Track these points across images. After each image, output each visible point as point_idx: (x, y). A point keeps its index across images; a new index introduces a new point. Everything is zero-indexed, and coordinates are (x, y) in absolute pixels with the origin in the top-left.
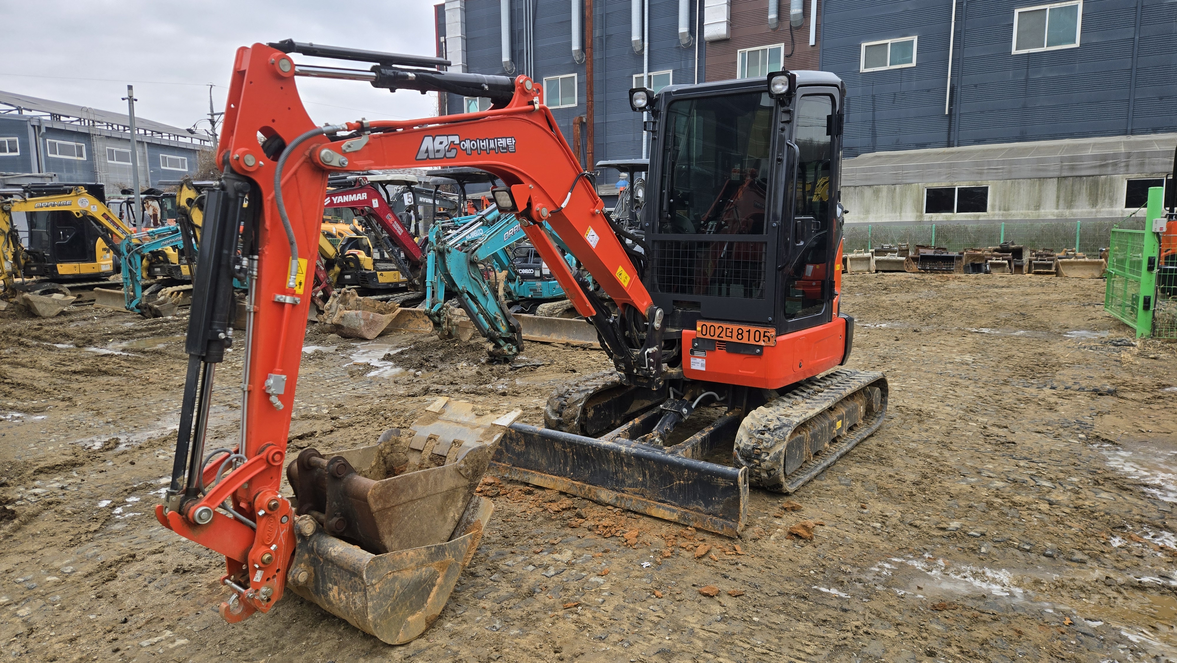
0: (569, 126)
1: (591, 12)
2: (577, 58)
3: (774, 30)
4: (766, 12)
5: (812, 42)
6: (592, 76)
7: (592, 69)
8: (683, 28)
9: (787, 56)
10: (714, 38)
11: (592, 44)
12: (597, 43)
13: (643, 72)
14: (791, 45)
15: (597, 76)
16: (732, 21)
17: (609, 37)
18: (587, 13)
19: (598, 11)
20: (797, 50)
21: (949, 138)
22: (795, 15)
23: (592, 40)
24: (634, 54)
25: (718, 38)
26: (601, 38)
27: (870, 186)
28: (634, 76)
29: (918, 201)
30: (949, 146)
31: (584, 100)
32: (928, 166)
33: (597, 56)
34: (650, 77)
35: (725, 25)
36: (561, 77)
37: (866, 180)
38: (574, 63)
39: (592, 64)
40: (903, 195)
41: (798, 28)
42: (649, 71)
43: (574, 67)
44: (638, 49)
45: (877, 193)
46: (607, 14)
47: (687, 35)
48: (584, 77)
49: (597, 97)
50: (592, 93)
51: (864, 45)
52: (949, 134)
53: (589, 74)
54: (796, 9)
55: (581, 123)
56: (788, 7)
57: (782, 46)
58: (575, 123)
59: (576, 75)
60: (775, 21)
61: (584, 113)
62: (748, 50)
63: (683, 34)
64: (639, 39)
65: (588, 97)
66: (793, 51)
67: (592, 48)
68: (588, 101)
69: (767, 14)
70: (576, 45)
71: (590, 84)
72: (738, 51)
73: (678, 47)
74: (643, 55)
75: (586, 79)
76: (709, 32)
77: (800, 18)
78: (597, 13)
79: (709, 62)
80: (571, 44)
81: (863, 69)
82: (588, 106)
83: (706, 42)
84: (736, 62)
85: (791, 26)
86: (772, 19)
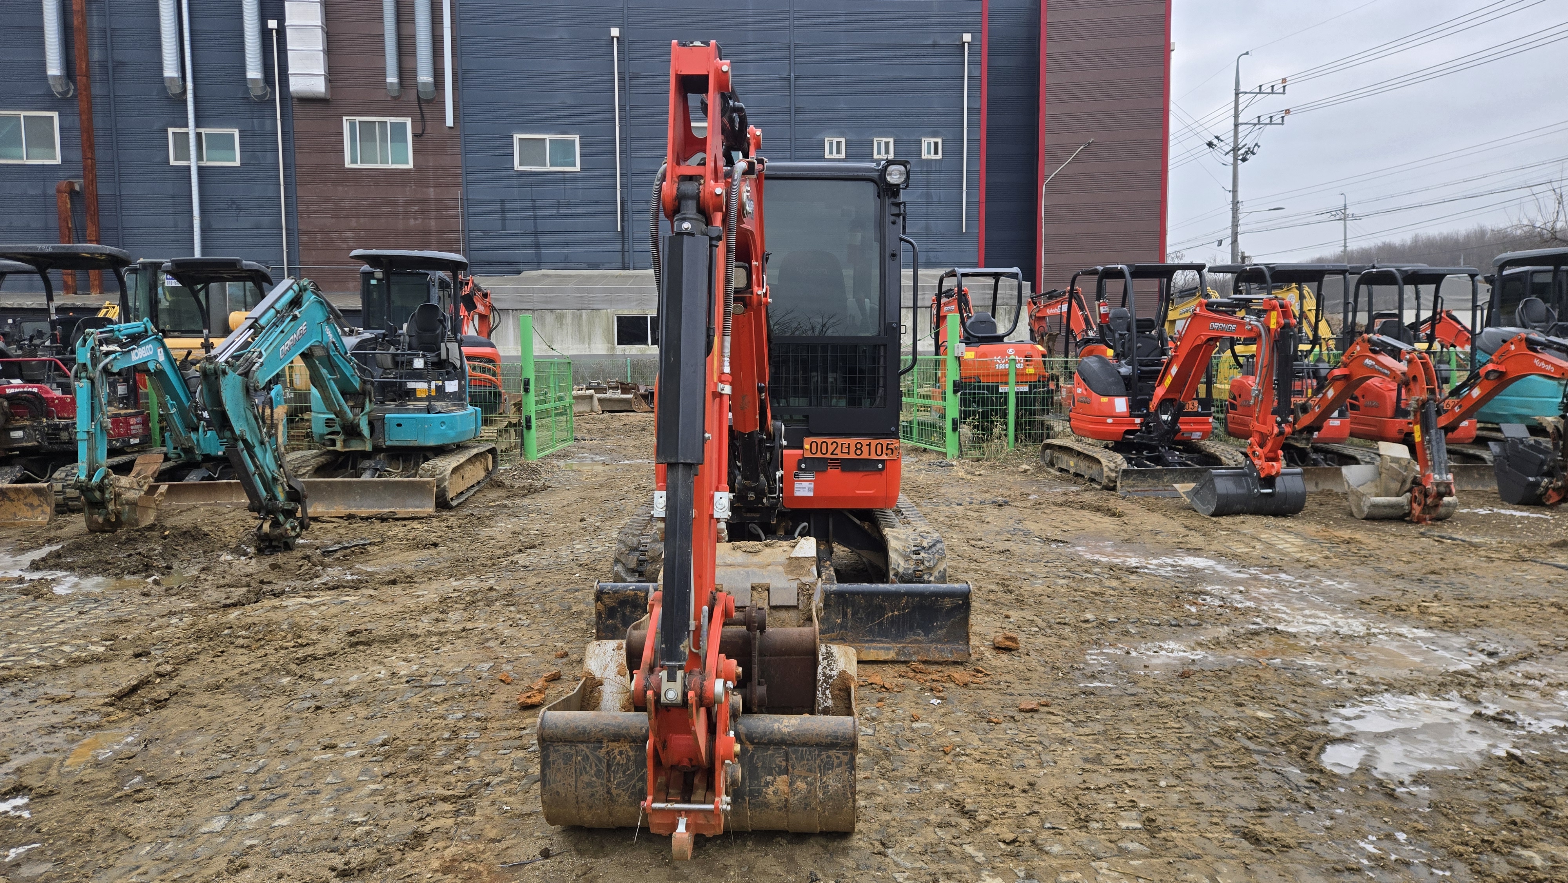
0: (45, 195)
1: (84, 22)
2: (57, 89)
3: (395, 98)
4: (382, 73)
5: (450, 122)
6: (90, 120)
7: (90, 108)
8: (254, 72)
9: (415, 136)
10: (303, 95)
11: (88, 70)
12: (96, 70)
13: (187, 126)
14: (421, 121)
15: (99, 122)
16: (332, 75)
17: (119, 65)
18: (76, 21)
19: (95, 21)
20: (429, 130)
21: (623, 259)
22: (424, 84)
23: (88, 65)
24: (167, 97)
25: (311, 95)
26: (103, 65)
27: (551, 310)
28: (171, 130)
29: (608, 330)
30: (624, 268)
31: (76, 155)
32: (617, 290)
33: (97, 90)
34: (199, 136)
35: (323, 78)
36: (23, 114)
37: (546, 302)
38: (53, 95)
39: (89, 103)
40: (591, 323)
41: (428, 101)
42: (197, 125)
43: (50, 101)
44: (178, 91)
45: (560, 319)
46: (113, 30)
47: (262, 84)
48: (75, 121)
49: (100, 154)
50: (91, 147)
51: (517, 137)
52: (623, 255)
53: (84, 117)
54: (425, 77)
55: (73, 193)
56: (414, 72)
57: (409, 121)
58: (59, 191)
59: (55, 115)
60: (397, 87)
61: (77, 177)
62: (358, 119)
63: (254, 80)
64: (176, 75)
65: (84, 151)
66: (423, 130)
67: (88, 77)
68: (85, 158)
69: (385, 77)
70: (54, 68)
71: (88, 132)
72: (345, 118)
73: (247, 99)
74: (185, 101)
75: (77, 123)
76: (297, 85)
77: (431, 88)
78: (95, 25)
79: (299, 126)
80: (43, 65)
81: (517, 167)
82: (85, 168)
83: (292, 98)
84: (342, 133)
85: (418, 97)
86: (391, 84)
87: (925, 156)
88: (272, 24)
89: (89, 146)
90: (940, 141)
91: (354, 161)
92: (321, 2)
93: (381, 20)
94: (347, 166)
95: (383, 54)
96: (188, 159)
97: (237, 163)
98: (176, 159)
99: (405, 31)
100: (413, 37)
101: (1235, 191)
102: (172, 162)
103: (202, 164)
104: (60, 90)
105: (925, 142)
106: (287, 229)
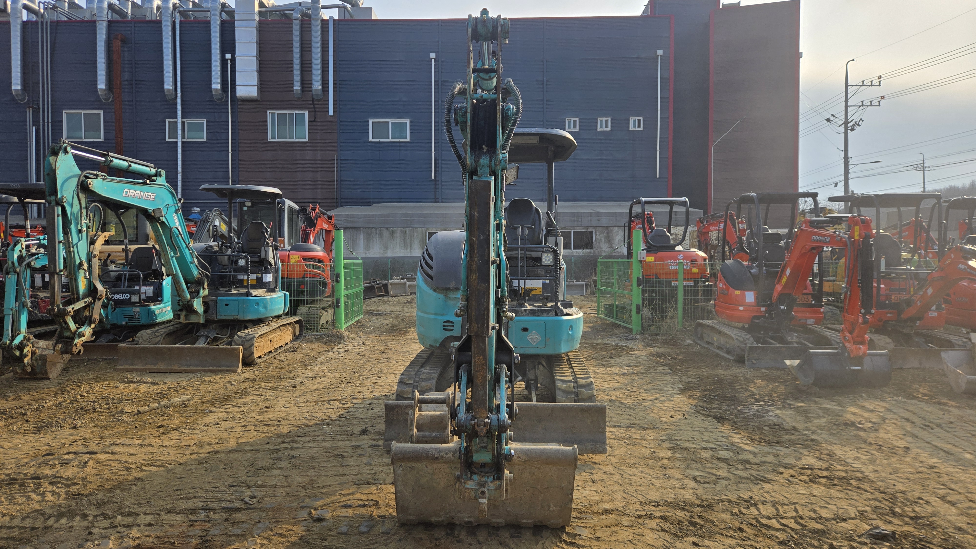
1: (119, 57)
2: (103, 97)
3: (299, 99)
4: (292, 84)
5: (331, 113)
6: (121, 115)
7: (121, 108)
8: (216, 85)
9: (310, 122)
10: (244, 98)
11: (121, 85)
12: (125, 86)
13: (176, 118)
14: (314, 112)
15: (126, 116)
16: (262, 86)
17: (139, 82)
18: (114, 57)
19: (126, 57)
20: (318, 118)
21: (435, 196)
22: (316, 90)
23: (121, 82)
24: (166, 101)
25: (249, 98)
26: (130, 82)
27: (387, 228)
28: (167, 121)
30: (435, 202)
31: (113, 136)
32: (428, 216)
33: (126, 97)
34: (183, 124)
35: (256, 88)
36: (83, 112)
37: (385, 223)
38: (100, 100)
39: (121, 105)
40: (411, 237)
41: (319, 100)
42: (183, 118)
43: (99, 105)
44: (172, 97)
45: (392, 234)
46: (136, 61)
47: (220, 92)
48: (112, 115)
49: (126, 135)
50: (121, 131)
51: (371, 121)
52: (435, 193)
53: (117, 113)
54: (317, 86)
56: (311, 83)
57: (306, 113)
59: (101, 112)
60: (299, 92)
61: (112, 149)
62: (277, 112)
63: (216, 90)
64: (171, 88)
65: (116, 133)
66: (315, 118)
67: (120, 89)
68: (117, 138)
69: (293, 86)
70: (102, 85)
71: (119, 122)
73: (212, 101)
74: (176, 103)
75: (113, 117)
76: (241, 92)
77: (320, 93)
78: (126, 59)
79: (241, 117)
80: (95, 83)
81: (371, 139)
82: (117, 143)
83: (238, 100)
84: (266, 121)
85: (312, 98)
86: (297, 90)
87: (631, 129)
88: (228, 56)
89: (119, 130)
90: (641, 119)
91: (273, 138)
92: (256, 43)
93: (291, 51)
94: (269, 140)
95: (292, 72)
96: (177, 138)
97: (205, 140)
98: (169, 138)
99: (305, 58)
100: (310, 63)
101: (846, 151)
102: (167, 140)
103: (185, 140)
104: (105, 97)
105: (632, 120)
106: (232, 179)
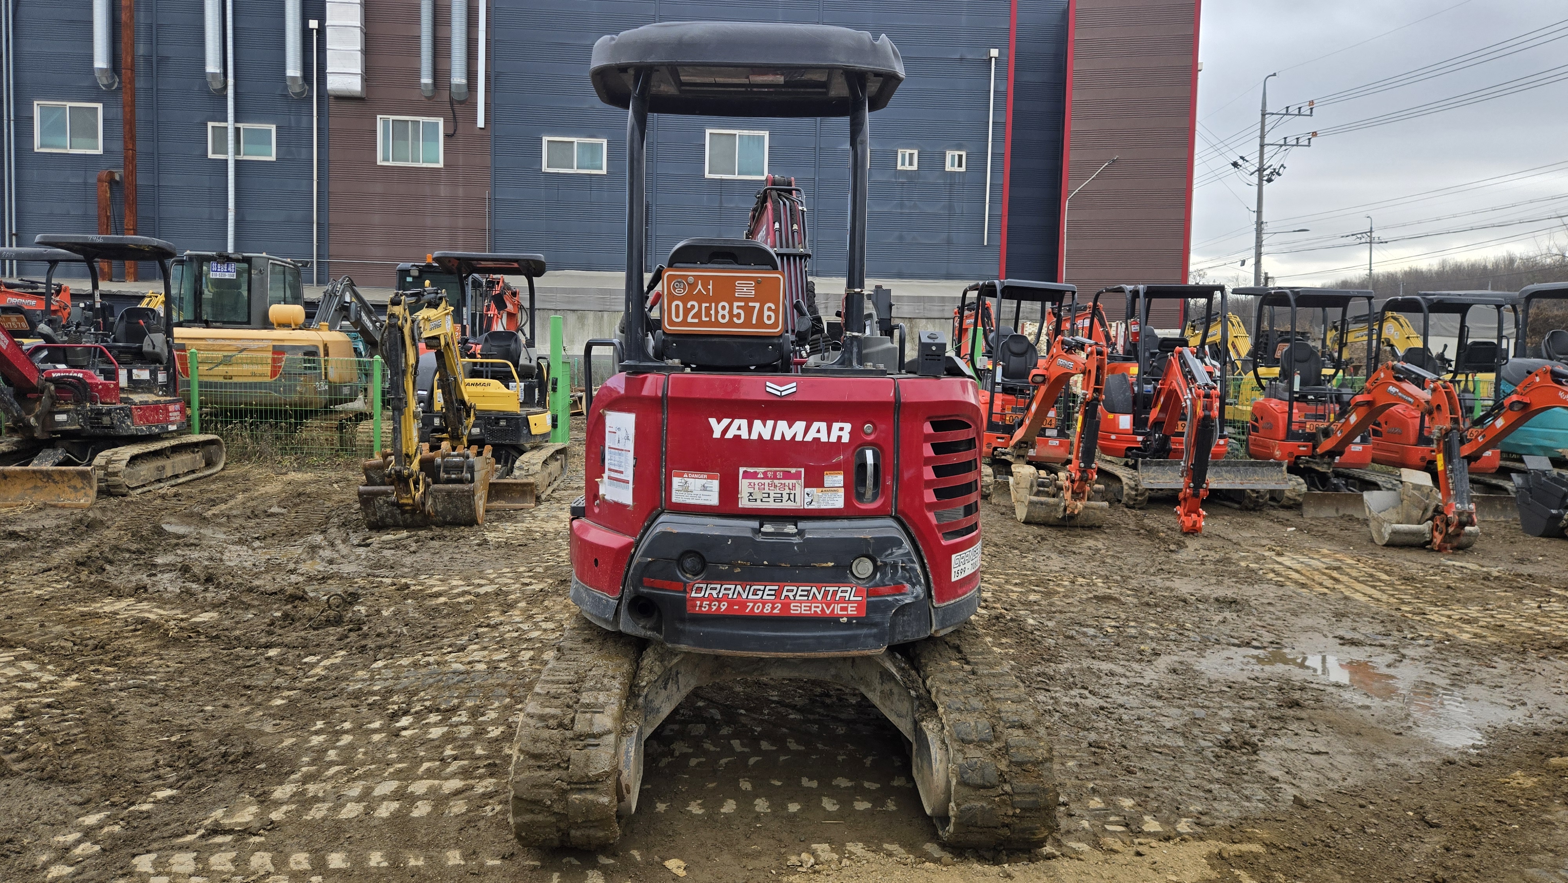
0: (86, 184)
1: (129, 16)
2: (103, 81)
3: (429, 98)
4: (417, 73)
5: (481, 123)
6: (133, 112)
7: (133, 101)
8: (293, 70)
9: (447, 136)
10: (340, 93)
11: (133, 64)
12: (141, 65)
13: (226, 120)
14: (453, 121)
15: (140, 113)
16: (368, 75)
17: (163, 60)
18: (123, 17)
19: (142, 17)
20: (460, 130)
22: (458, 86)
23: (133, 58)
24: (209, 92)
25: (348, 94)
26: (148, 59)
28: (210, 125)
31: (118, 146)
33: (140, 83)
34: (237, 130)
35: (359, 77)
36: (69, 104)
38: (98, 88)
39: (133, 95)
41: (461, 102)
42: (236, 120)
43: (95, 93)
44: (218, 85)
46: (159, 26)
47: (300, 82)
48: (118, 112)
49: (141, 146)
50: (133, 138)
51: (545, 139)
53: (127, 109)
54: (458, 78)
55: (112, 182)
56: (448, 73)
57: (441, 121)
58: (100, 180)
59: (100, 106)
60: (430, 88)
61: (117, 167)
62: (392, 117)
63: (294, 78)
64: (218, 71)
65: (125, 142)
66: (455, 131)
67: (132, 70)
68: (126, 149)
69: (419, 77)
70: (101, 61)
71: (130, 124)
72: (379, 117)
73: (285, 96)
74: (226, 96)
75: (120, 116)
76: (334, 83)
77: (465, 90)
78: (142, 20)
79: (334, 123)
80: (91, 58)
82: (126, 158)
83: (329, 96)
84: (375, 131)
85: (451, 98)
86: (426, 84)
87: (948, 168)
88: (313, 24)
89: (131, 137)
90: (964, 154)
91: (386, 159)
92: (361, 4)
93: (418, 21)
94: (378, 163)
95: (418, 55)
96: (226, 153)
97: (273, 158)
98: (214, 153)
99: (441, 33)
100: (449, 40)
101: (1259, 212)
102: (210, 155)
103: (240, 158)
104: (106, 82)
105: (949, 154)
106: (318, 224)
